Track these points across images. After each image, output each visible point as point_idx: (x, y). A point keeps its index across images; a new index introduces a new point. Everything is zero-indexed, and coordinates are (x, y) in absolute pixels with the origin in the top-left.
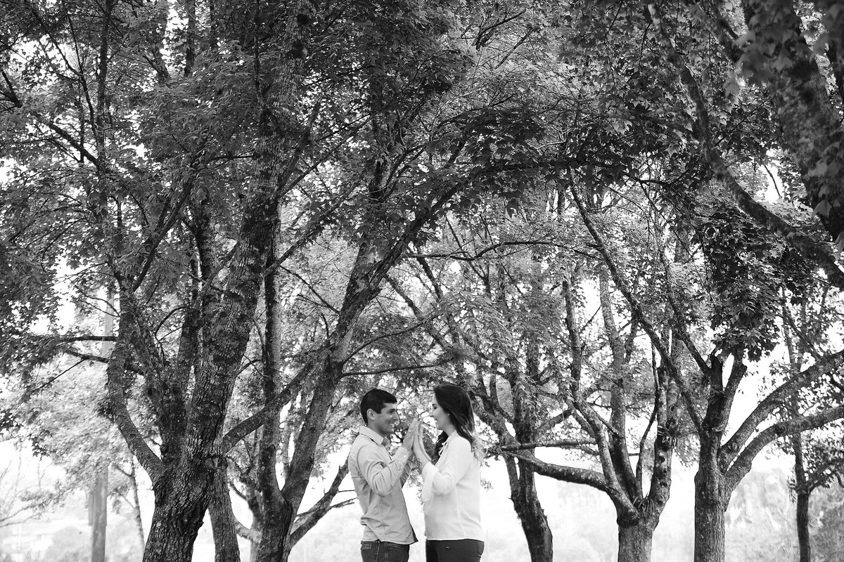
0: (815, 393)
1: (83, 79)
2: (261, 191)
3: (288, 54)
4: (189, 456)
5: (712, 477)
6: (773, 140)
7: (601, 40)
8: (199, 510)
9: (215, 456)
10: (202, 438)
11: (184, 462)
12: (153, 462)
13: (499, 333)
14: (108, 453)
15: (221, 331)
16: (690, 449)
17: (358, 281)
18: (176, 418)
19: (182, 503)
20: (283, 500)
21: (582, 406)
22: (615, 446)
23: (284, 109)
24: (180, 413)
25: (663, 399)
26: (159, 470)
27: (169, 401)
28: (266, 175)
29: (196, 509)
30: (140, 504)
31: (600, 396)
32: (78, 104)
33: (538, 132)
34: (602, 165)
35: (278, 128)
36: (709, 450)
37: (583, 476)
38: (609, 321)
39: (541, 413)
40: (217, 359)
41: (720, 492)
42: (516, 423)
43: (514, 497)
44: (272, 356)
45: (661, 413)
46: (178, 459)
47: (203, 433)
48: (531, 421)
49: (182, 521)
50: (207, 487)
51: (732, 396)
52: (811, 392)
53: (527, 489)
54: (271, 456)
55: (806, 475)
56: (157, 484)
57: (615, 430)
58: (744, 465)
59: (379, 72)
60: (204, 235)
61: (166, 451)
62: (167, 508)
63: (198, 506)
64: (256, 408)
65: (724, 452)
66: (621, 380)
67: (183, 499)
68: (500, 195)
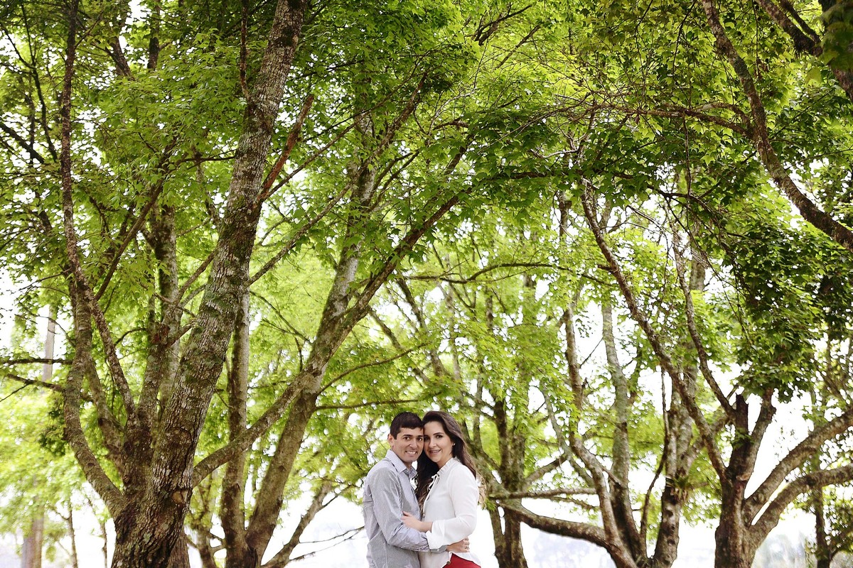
0: (840, 446)
1: (35, 72)
2: (243, 193)
3: (276, 42)
4: (155, 487)
5: (735, 531)
6: (817, 151)
7: (631, 32)
8: (165, 549)
9: (184, 489)
10: (170, 468)
11: (149, 494)
12: (113, 494)
13: (497, 363)
14: (46, 490)
15: (195, 349)
16: (695, 506)
17: (336, 303)
18: (141, 445)
19: (146, 540)
20: (247, 545)
21: (581, 451)
22: (616, 497)
23: (271, 102)
24: (146, 441)
25: (673, 445)
26: (121, 503)
27: (133, 427)
28: (250, 176)
29: (162, 547)
30: (77, 551)
31: (595, 444)
32: (29, 101)
33: (549, 137)
34: (622, 175)
35: (264, 123)
36: (733, 501)
37: (580, 531)
38: (612, 358)
39: (528, 461)
40: (190, 381)
41: (743, 549)
42: (502, 470)
43: (498, 553)
44: (238, 385)
45: (670, 462)
46: (143, 493)
47: (172, 462)
48: (519, 469)
49: (146, 561)
50: (174, 524)
51: (759, 441)
52: (835, 445)
53: (513, 546)
54: (235, 496)
55: (828, 538)
56: (119, 518)
57: (617, 480)
58: (771, 519)
59: (370, 67)
60: (164, 248)
61: (130, 482)
62: (130, 546)
63: (165, 545)
64: (213, 446)
65: (749, 503)
66: (625, 424)
67: (147, 537)
68: (508, 205)
